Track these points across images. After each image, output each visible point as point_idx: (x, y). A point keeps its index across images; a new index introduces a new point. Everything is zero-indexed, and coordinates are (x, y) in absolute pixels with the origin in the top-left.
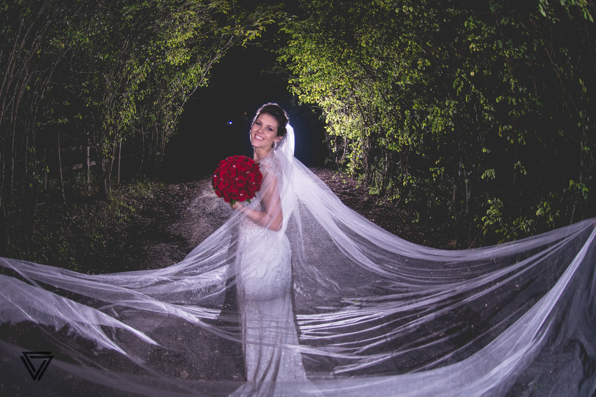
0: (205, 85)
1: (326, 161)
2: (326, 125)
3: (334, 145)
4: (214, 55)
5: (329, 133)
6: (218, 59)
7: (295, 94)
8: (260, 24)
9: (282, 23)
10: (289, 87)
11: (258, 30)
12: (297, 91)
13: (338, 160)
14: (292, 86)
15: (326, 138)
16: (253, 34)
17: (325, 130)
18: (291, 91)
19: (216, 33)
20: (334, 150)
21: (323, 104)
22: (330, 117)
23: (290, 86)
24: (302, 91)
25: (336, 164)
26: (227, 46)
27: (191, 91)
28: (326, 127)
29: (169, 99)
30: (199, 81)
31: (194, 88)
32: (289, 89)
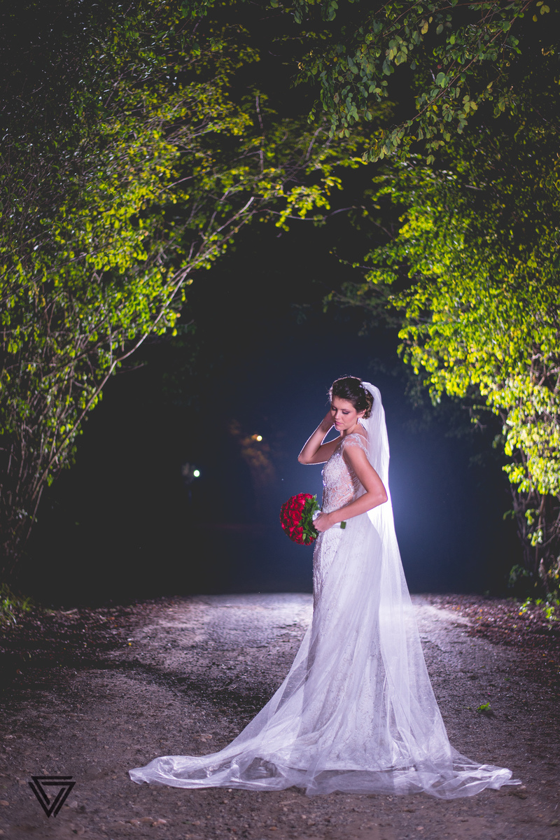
0: (170, 330)
1: (513, 575)
2: (508, 460)
3: (535, 525)
4: (199, 247)
5: (518, 485)
6: (208, 260)
7: (422, 368)
8: (327, 168)
9: (384, 178)
10: (404, 349)
11: (322, 185)
12: (427, 361)
13: (546, 569)
14: (411, 346)
15: (515, 504)
16: (308, 199)
17: (507, 475)
18: (409, 361)
19: (208, 183)
20: (536, 538)
21: (497, 398)
22: (518, 436)
23: (406, 345)
24: (441, 361)
25: (540, 581)
26: (235, 223)
27: (130, 344)
28: (507, 469)
29: (65, 361)
30: (153, 318)
31: (139, 336)
32: (403, 353)
